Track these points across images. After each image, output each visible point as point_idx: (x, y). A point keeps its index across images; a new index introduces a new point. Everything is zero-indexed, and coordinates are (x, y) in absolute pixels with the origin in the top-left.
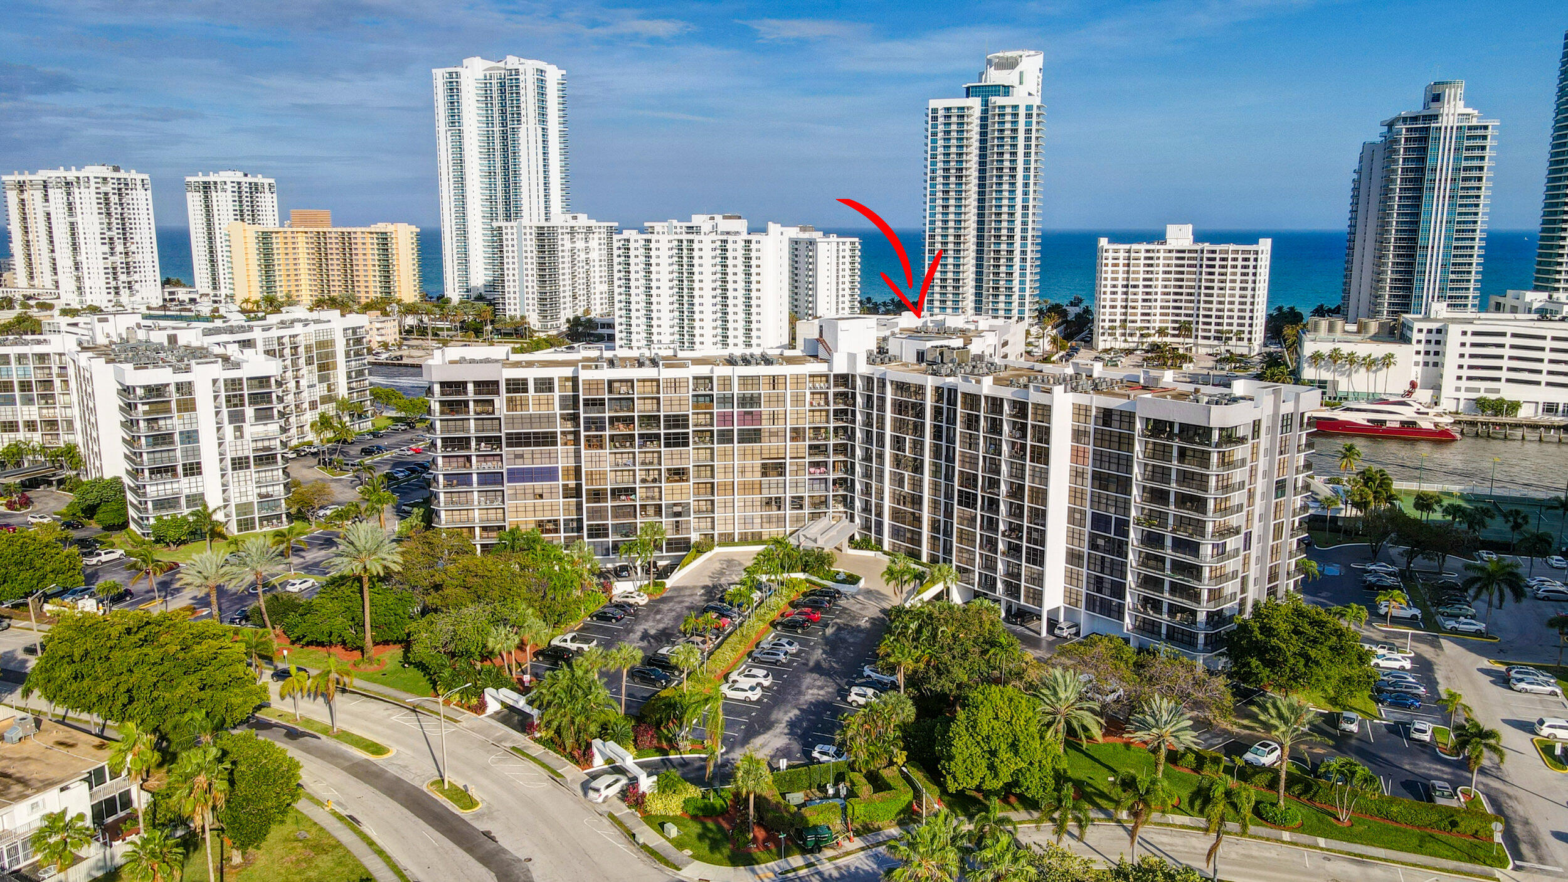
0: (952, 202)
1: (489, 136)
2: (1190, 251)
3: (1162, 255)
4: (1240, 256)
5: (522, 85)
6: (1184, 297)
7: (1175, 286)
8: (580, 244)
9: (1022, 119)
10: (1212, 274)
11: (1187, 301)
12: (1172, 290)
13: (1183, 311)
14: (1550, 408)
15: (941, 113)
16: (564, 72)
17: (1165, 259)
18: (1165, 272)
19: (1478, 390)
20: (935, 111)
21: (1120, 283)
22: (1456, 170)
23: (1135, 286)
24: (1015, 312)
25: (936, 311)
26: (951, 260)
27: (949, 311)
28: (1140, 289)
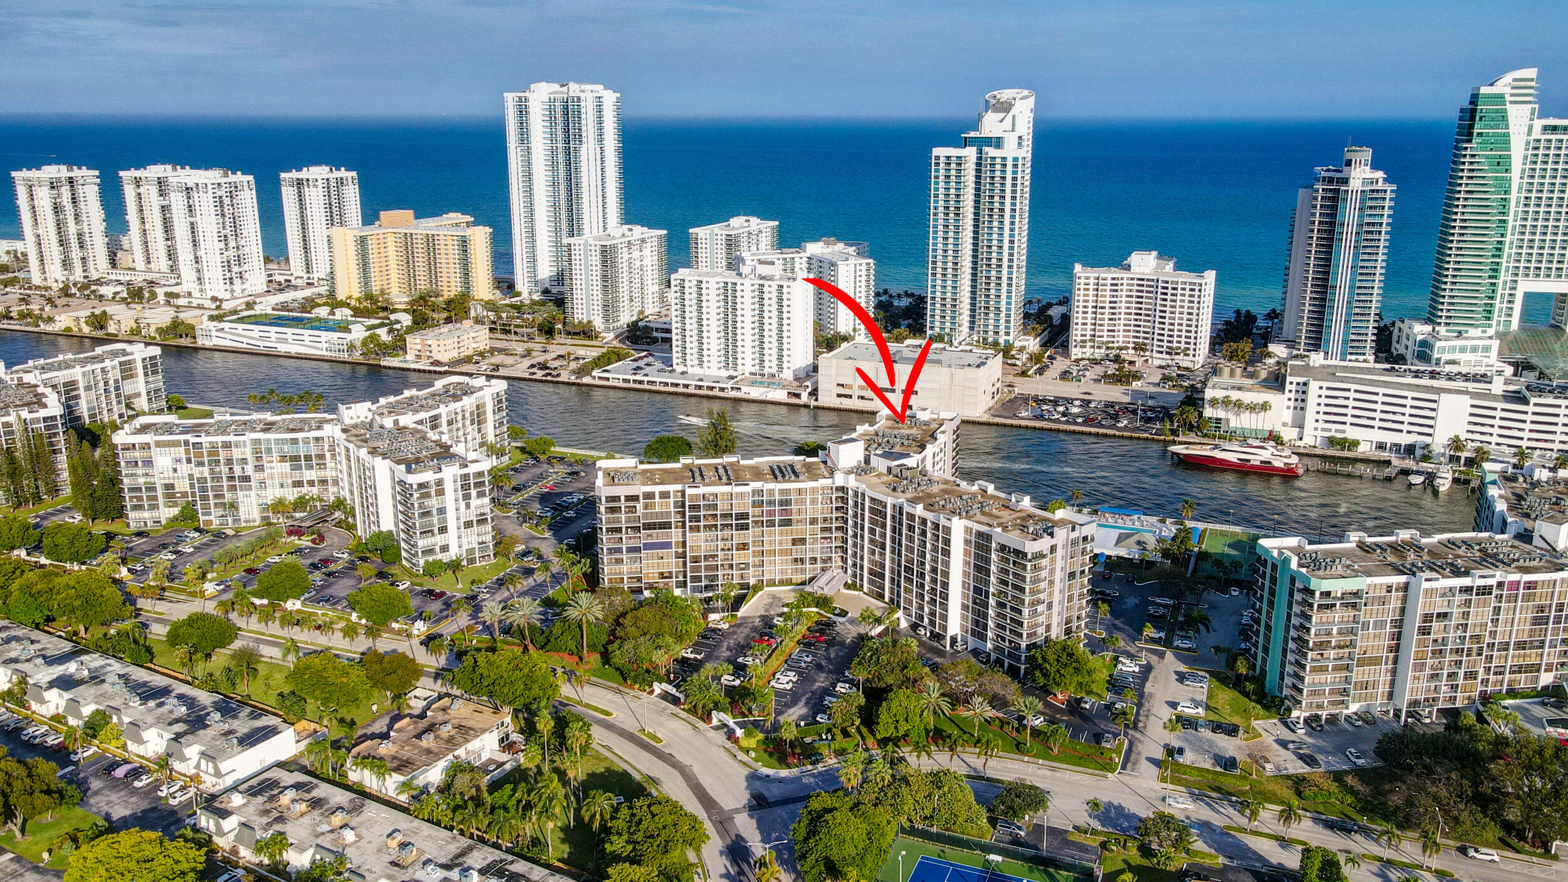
0: (951, 234)
1: (553, 152)
2: (1148, 280)
3: (1125, 282)
4: (1188, 287)
5: (583, 110)
6: (1142, 317)
7: (1136, 308)
8: (636, 254)
9: (1009, 169)
10: (1165, 300)
11: (1145, 321)
12: (1133, 311)
13: (1141, 329)
14: (1381, 446)
15: (942, 160)
16: (618, 95)
17: (1128, 285)
18: (1128, 296)
19: (1330, 430)
20: (938, 158)
21: (1090, 304)
22: (1360, 225)
23: (1102, 307)
24: (1002, 327)
25: (937, 324)
26: (949, 283)
27: (948, 324)
28: (1107, 310)
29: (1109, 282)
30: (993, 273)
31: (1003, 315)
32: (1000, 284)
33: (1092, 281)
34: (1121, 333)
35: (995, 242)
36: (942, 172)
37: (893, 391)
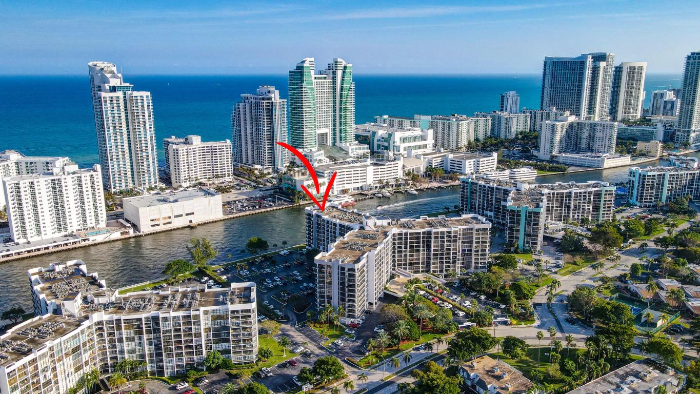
2: (207, 147)
7: (203, 160)
10: (216, 154)
15: (108, 99)
17: (198, 150)
18: (199, 155)
19: (341, 187)
20: (105, 98)
22: (281, 115)
23: (191, 162)
24: (153, 180)
25: (118, 185)
26: (121, 163)
27: (123, 184)
28: (193, 163)
29: (192, 150)
30: (144, 154)
31: (152, 174)
32: (148, 159)
33: (185, 151)
34: (199, 172)
35: (143, 139)
36: (109, 105)
37: (181, 216)
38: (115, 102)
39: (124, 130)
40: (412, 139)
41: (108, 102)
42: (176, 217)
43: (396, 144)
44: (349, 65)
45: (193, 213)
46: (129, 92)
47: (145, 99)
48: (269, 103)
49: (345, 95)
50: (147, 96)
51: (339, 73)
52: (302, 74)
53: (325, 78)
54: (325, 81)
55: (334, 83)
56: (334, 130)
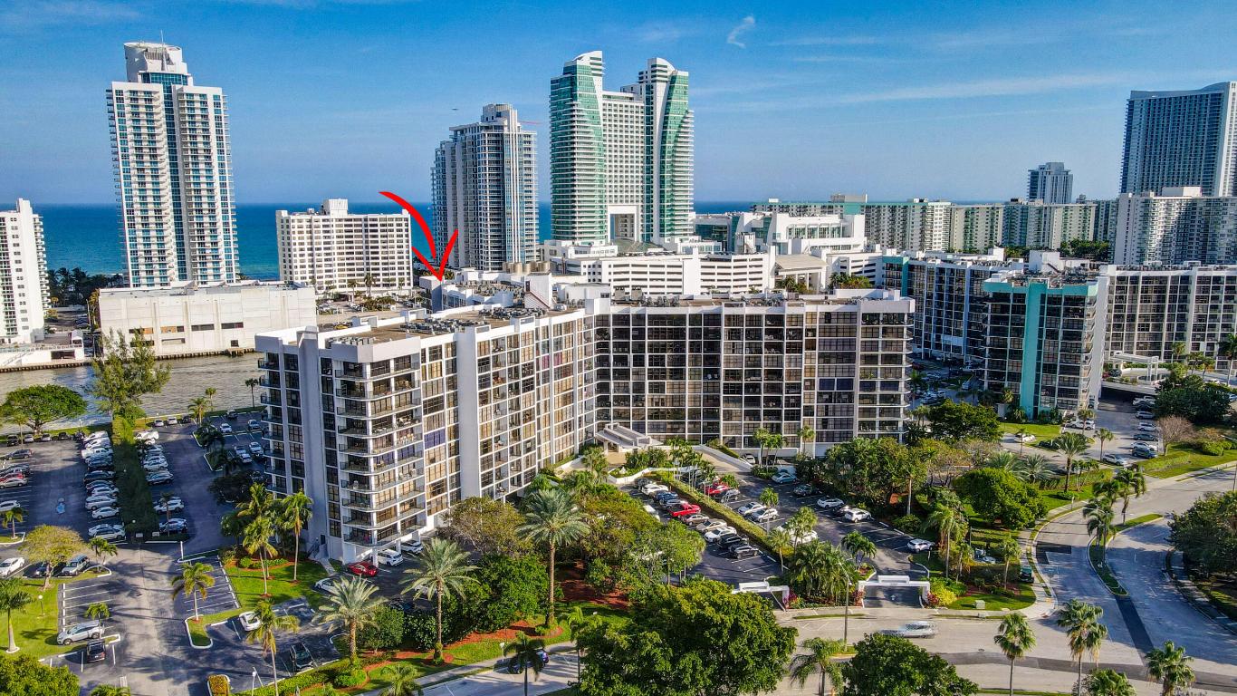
0: (148, 179)
3: (333, 223)
6: (355, 256)
7: (347, 248)
9: (211, 107)
11: (357, 259)
13: (355, 267)
15: (126, 95)
17: (337, 226)
18: (338, 237)
20: (120, 93)
21: (306, 246)
23: (318, 249)
24: (223, 276)
26: (153, 234)
27: (157, 280)
28: (323, 251)
29: (321, 223)
30: (206, 220)
32: (215, 231)
33: (305, 224)
34: (337, 273)
35: (203, 186)
37: (210, 327)
38: (141, 102)
39: (165, 165)
40: (817, 233)
41: (127, 102)
42: (195, 328)
43: (778, 240)
44: (680, 73)
45: (240, 325)
46: (178, 87)
47: (210, 101)
48: (497, 135)
49: (673, 136)
50: (216, 97)
51: (660, 90)
52: (573, 82)
53: (631, 99)
54: (629, 104)
55: (649, 111)
56: (649, 209)
